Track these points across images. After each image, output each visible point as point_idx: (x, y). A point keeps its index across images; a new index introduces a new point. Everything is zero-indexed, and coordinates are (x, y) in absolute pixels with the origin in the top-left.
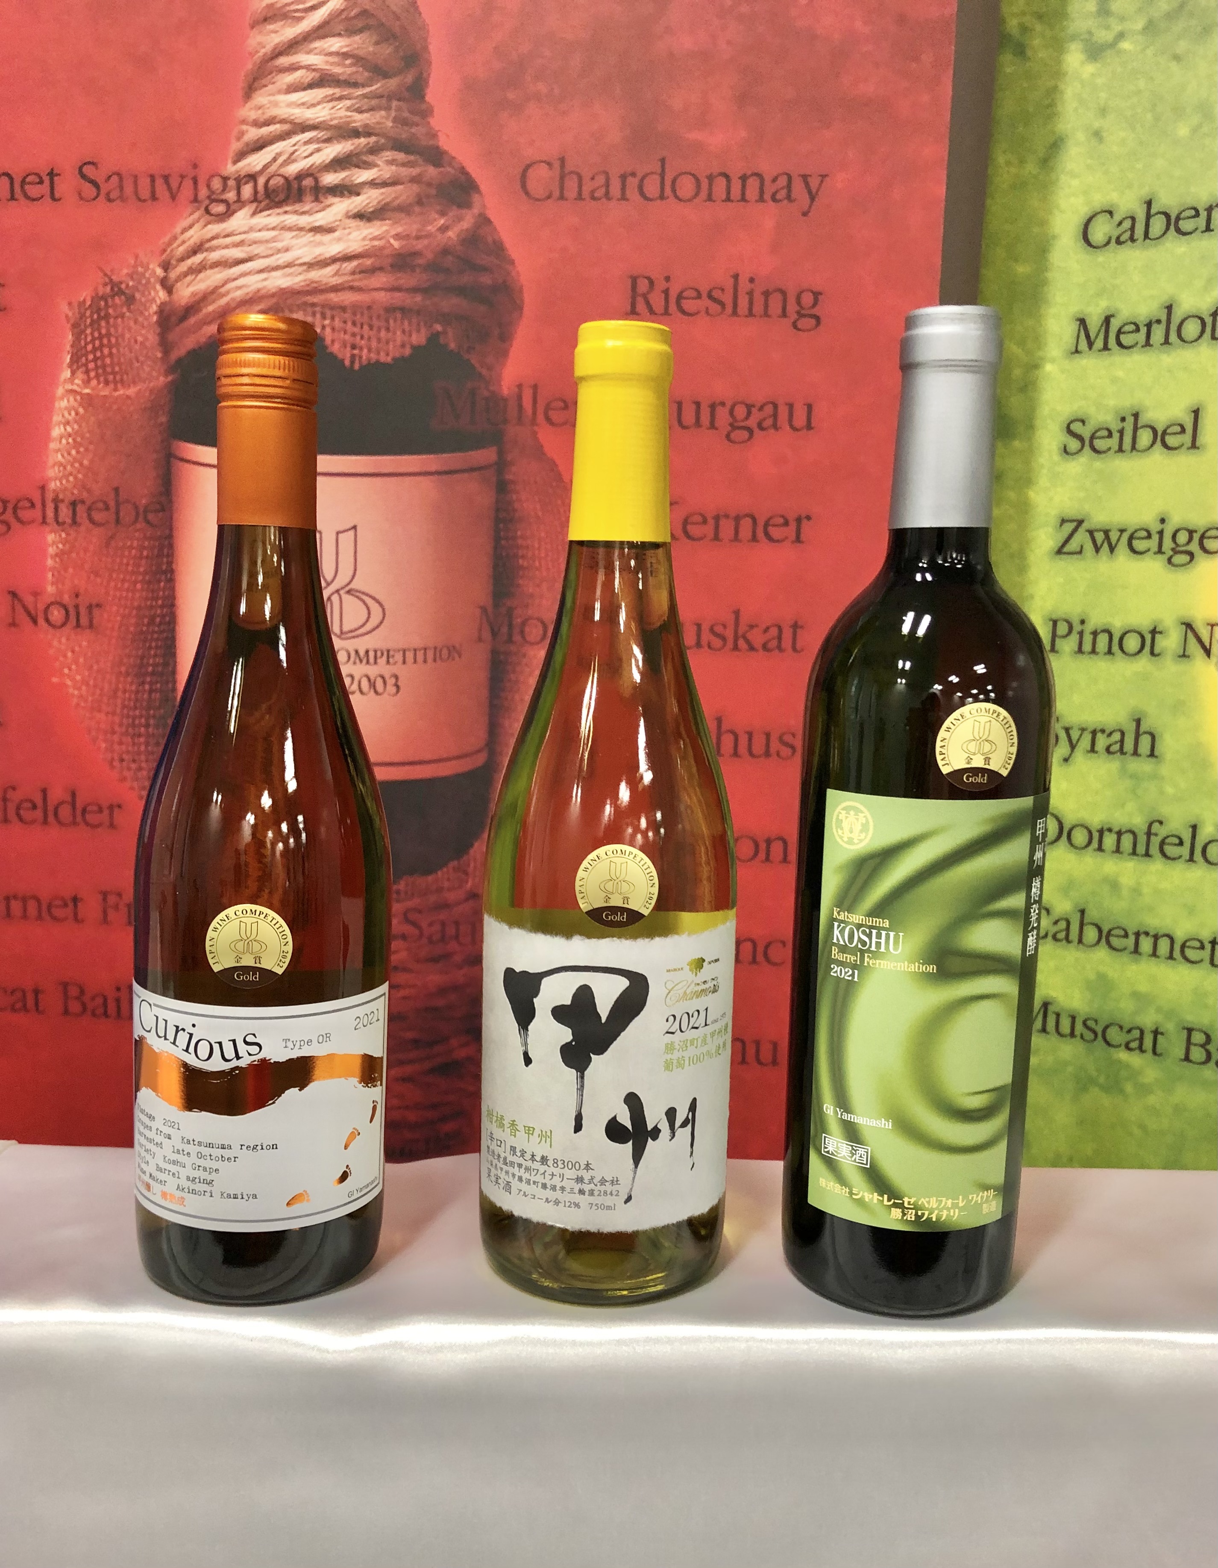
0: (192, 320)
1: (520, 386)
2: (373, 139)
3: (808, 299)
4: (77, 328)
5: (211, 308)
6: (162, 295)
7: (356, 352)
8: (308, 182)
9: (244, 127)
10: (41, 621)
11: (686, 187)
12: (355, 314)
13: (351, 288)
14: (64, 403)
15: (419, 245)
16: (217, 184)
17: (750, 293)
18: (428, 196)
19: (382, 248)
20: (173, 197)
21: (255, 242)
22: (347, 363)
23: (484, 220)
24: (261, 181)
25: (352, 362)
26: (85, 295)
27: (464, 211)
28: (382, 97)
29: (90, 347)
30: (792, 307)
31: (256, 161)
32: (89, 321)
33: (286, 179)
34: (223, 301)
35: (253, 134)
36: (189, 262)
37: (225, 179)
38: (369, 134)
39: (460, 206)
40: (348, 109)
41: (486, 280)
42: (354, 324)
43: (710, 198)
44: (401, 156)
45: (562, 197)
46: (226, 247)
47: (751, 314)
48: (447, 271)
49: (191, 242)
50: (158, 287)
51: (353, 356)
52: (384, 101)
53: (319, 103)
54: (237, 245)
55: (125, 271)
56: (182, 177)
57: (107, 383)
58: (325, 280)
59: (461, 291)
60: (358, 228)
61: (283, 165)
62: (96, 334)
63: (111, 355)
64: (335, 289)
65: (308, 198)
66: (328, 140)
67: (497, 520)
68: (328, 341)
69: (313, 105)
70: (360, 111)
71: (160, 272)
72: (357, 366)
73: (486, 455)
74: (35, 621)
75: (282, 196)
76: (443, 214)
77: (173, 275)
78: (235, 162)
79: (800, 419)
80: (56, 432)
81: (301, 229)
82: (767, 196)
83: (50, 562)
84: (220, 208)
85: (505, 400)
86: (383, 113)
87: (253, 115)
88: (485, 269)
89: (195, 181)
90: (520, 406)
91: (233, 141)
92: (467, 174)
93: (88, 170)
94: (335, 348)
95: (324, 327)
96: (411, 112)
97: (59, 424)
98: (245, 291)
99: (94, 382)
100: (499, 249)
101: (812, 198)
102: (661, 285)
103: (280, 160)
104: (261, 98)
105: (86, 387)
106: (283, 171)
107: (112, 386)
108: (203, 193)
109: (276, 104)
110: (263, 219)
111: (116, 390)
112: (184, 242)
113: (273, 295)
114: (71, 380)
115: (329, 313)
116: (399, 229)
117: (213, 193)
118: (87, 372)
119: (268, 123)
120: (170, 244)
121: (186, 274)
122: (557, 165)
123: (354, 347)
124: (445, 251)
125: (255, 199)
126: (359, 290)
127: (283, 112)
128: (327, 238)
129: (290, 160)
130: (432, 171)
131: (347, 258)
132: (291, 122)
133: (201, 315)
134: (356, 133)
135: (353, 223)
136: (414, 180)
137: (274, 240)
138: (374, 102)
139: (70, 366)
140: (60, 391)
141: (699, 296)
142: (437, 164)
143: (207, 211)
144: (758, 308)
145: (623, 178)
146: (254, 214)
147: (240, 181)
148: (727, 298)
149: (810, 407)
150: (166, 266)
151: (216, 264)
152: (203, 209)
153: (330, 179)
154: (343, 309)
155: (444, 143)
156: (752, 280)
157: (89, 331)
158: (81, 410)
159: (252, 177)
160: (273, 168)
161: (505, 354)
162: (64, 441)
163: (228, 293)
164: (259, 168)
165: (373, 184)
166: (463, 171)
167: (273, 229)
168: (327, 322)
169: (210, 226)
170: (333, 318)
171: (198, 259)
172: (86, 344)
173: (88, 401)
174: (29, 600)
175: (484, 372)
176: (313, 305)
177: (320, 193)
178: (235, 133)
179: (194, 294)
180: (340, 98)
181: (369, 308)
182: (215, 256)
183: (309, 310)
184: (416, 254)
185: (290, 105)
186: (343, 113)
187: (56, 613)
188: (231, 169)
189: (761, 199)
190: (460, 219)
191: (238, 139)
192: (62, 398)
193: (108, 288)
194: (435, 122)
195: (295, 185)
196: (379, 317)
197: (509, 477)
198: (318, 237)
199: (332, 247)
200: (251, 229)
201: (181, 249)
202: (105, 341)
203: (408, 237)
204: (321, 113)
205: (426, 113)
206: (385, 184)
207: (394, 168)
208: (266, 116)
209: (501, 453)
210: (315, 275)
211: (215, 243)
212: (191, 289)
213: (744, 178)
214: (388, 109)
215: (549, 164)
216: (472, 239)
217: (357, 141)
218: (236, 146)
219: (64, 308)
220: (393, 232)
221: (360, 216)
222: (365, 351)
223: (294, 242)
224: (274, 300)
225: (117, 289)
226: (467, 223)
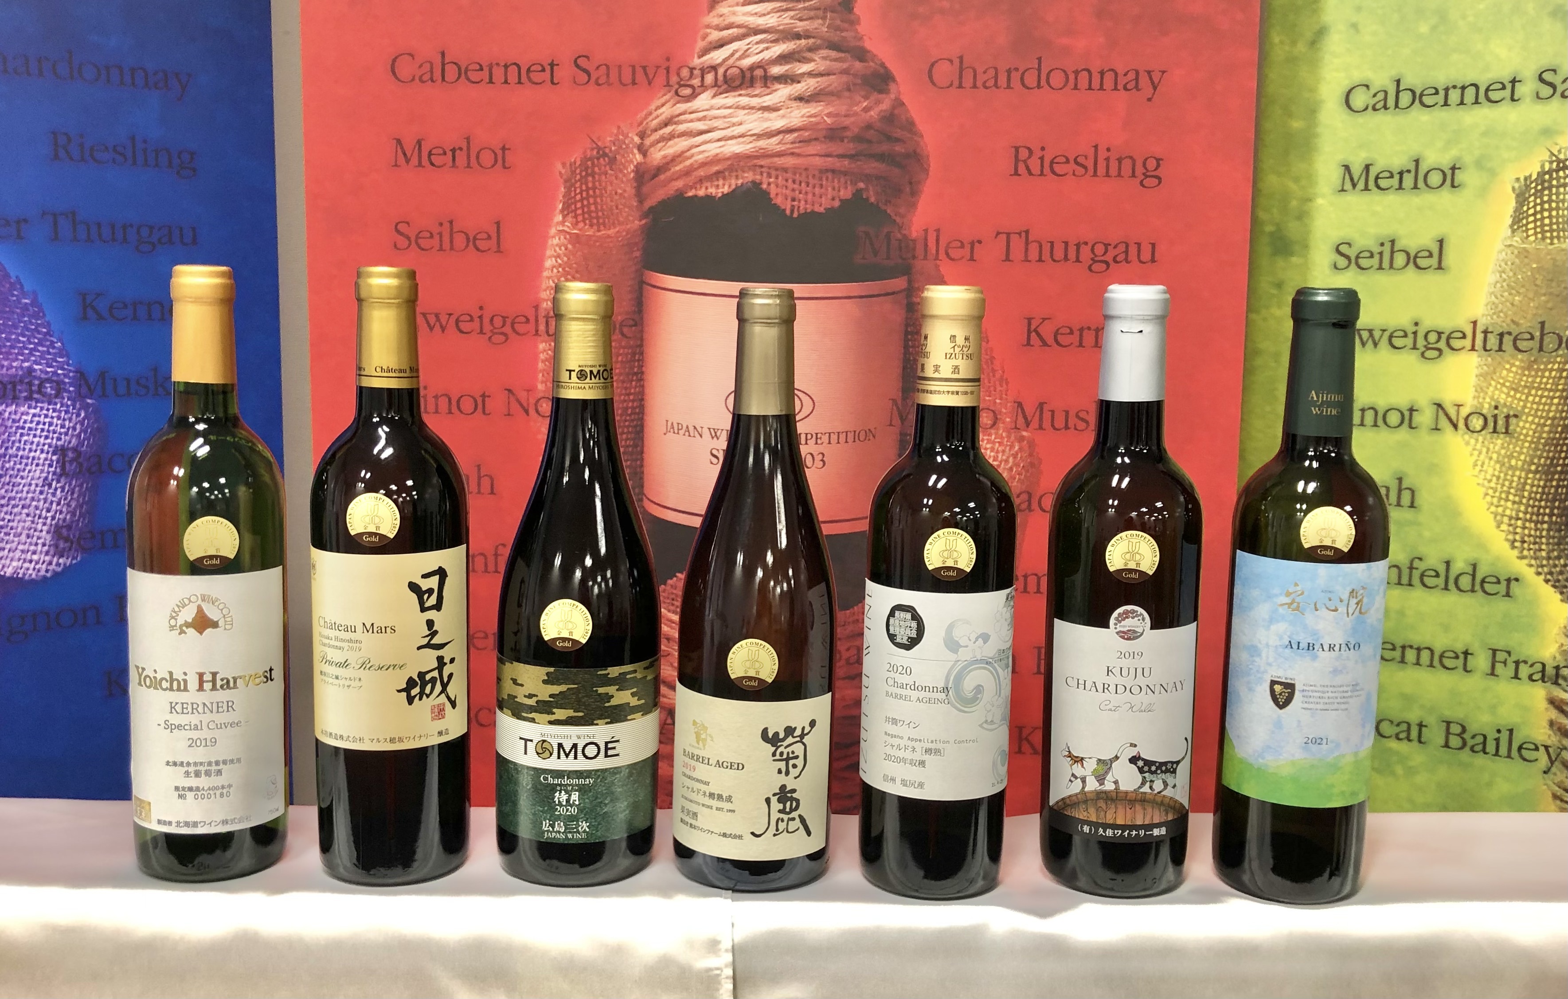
0: (662, 177)
1: (926, 231)
2: (811, 41)
3: (1151, 164)
4: (569, 183)
5: (677, 168)
6: (639, 157)
7: (796, 203)
8: (759, 72)
9: (708, 31)
10: (532, 411)
11: (1057, 79)
12: (795, 174)
13: (793, 154)
14: (556, 241)
15: (847, 122)
16: (685, 73)
17: (1107, 159)
18: (855, 84)
19: (818, 123)
20: (650, 83)
21: (715, 118)
22: (788, 212)
23: (899, 103)
24: (721, 71)
25: (792, 211)
26: (576, 157)
27: (884, 96)
28: (818, 9)
29: (578, 197)
30: (1139, 170)
31: (718, 56)
32: (578, 177)
33: (741, 69)
34: (688, 163)
35: (715, 35)
36: (661, 132)
37: (692, 69)
38: (807, 37)
39: (881, 92)
40: (792, 18)
41: (899, 148)
42: (794, 182)
43: (1076, 87)
44: (833, 54)
45: (960, 86)
46: (692, 121)
47: (1107, 175)
48: (870, 142)
49: (663, 117)
50: (636, 151)
51: (793, 206)
52: (820, 13)
53: (769, 13)
54: (699, 120)
55: (609, 139)
56: (658, 67)
57: (591, 226)
58: (771, 148)
59: (881, 157)
60: (798, 108)
61: (740, 58)
62: (584, 187)
63: (595, 203)
64: (780, 154)
65: (758, 85)
66: (776, 41)
67: (907, 333)
68: (772, 196)
69: (764, 15)
70: (801, 20)
71: (637, 139)
72: (795, 215)
73: (899, 283)
74: (527, 412)
75: (738, 83)
76: (866, 98)
77: (648, 142)
78: (700, 57)
79: (1146, 255)
80: (549, 263)
81: (752, 108)
82: (1120, 87)
83: (541, 365)
84: (687, 91)
85: (914, 241)
86: (820, 21)
87: (716, 21)
88: (898, 140)
89: (668, 70)
90: (926, 245)
91: (699, 40)
92: (886, 68)
93: (582, 62)
94: (779, 201)
95: (769, 184)
96: (842, 21)
97: (550, 257)
98: (706, 154)
99: (581, 225)
100: (910, 126)
101: (1155, 88)
102: (1038, 153)
103: (737, 55)
104: (722, 9)
105: (574, 228)
106: (738, 63)
107: (595, 227)
108: (674, 79)
109: (734, 13)
110: (721, 100)
111: (599, 231)
112: (658, 116)
113: (728, 159)
114: (563, 223)
115: (773, 173)
116: (831, 109)
117: (681, 80)
118: (576, 217)
119: (728, 27)
120: (646, 118)
121: (658, 141)
122: (957, 62)
123: (793, 200)
124: (869, 127)
125: (716, 84)
126: (799, 155)
127: (740, 19)
128: (774, 115)
129: (744, 56)
130: (858, 65)
131: (790, 131)
132: (746, 27)
133: (668, 174)
134: (798, 36)
135: (795, 104)
136: (845, 72)
137: (730, 116)
138: (812, 13)
139: (562, 211)
140: (553, 231)
141: (1068, 161)
142: (862, 60)
143: (677, 93)
144: (1113, 171)
145: (1009, 72)
146: (714, 96)
147: (703, 71)
148: (1090, 164)
149: (1153, 245)
150: (642, 135)
151: (683, 134)
152: (673, 92)
153: (776, 70)
154: (785, 170)
155: (868, 45)
156: (1108, 150)
157: (578, 185)
158: (570, 246)
159: (714, 68)
160: (730, 62)
161: (913, 206)
162: (555, 270)
163: (692, 156)
164: (719, 61)
165: (810, 74)
166: (883, 65)
167: (729, 107)
168: (771, 180)
169: (678, 105)
170: (777, 178)
171: (669, 129)
172: (576, 195)
173: (576, 240)
174: (523, 395)
175: (898, 220)
176: (762, 166)
177: (768, 81)
178: (701, 33)
179: (665, 157)
180: (787, 10)
181: (806, 169)
182: (682, 128)
183: (758, 170)
184: (845, 128)
185: (744, 14)
186: (787, 21)
187: (544, 405)
188: (697, 62)
189: (1116, 89)
190: (878, 102)
191: (704, 38)
192: (554, 237)
193: (595, 152)
194: (862, 29)
195: (748, 75)
196: (814, 176)
197: (915, 300)
198: (766, 115)
199: (777, 122)
200: (712, 108)
201: (655, 122)
202: (591, 192)
203: (837, 115)
204: (771, 21)
205: (854, 22)
206: (821, 75)
207: (828, 62)
208: (726, 22)
209: (910, 282)
210: (762, 143)
211: (682, 117)
212: (662, 153)
213: (1102, 73)
214: (824, 18)
215: (951, 61)
216: (890, 118)
217: (798, 42)
218: (701, 44)
219: (559, 167)
220: (826, 112)
221: (800, 99)
222: (803, 202)
223: (746, 118)
224: (729, 162)
225: (602, 153)
226: (886, 105)
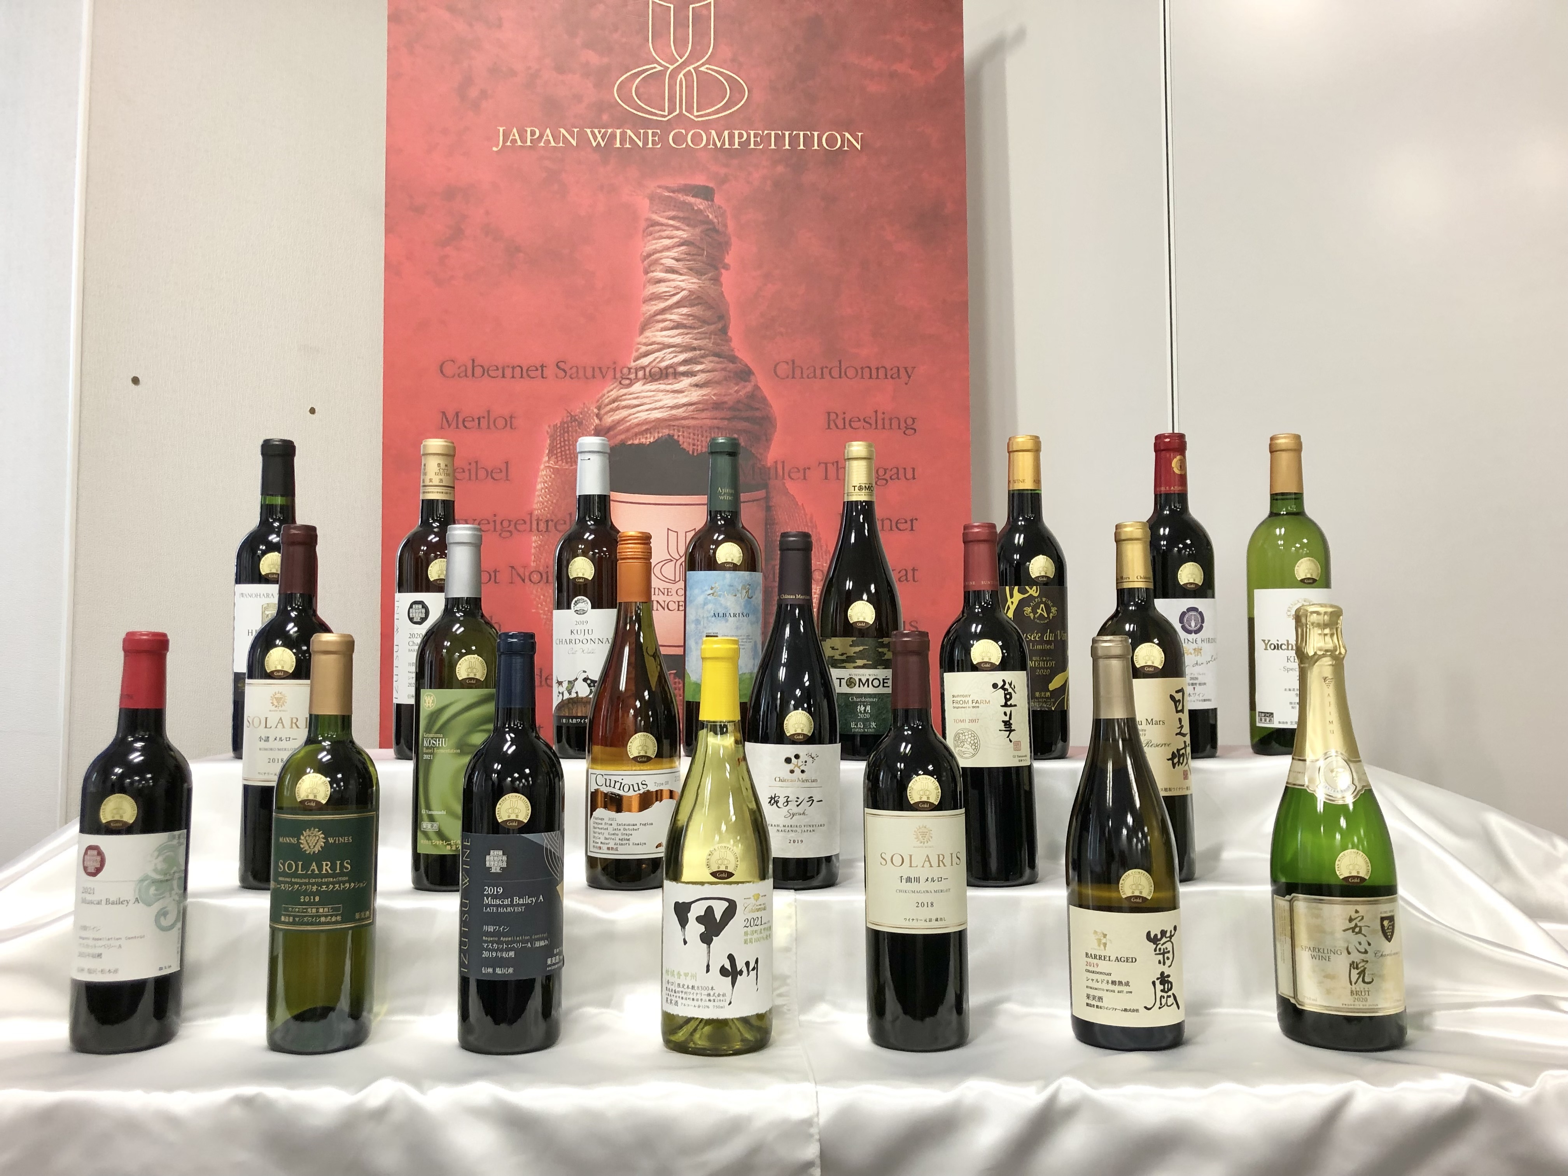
0: (612, 433)
1: (776, 462)
2: (703, 352)
3: (910, 421)
4: (553, 438)
5: (622, 427)
6: (597, 421)
7: (695, 447)
8: (671, 370)
9: (640, 346)
10: (527, 580)
11: (851, 373)
12: (694, 430)
13: (693, 418)
14: (544, 473)
15: (726, 399)
16: (625, 371)
17: (883, 419)
18: (729, 377)
19: (707, 400)
20: (604, 377)
21: (644, 397)
22: (691, 453)
23: (756, 387)
24: (648, 370)
25: (693, 452)
26: (558, 422)
27: (747, 383)
28: (707, 333)
29: (559, 446)
30: (903, 425)
31: (645, 361)
32: (558, 434)
33: (660, 369)
34: (628, 424)
35: (644, 349)
36: (611, 406)
37: (630, 369)
38: (700, 350)
39: (746, 381)
40: (690, 338)
41: (758, 414)
42: (694, 434)
43: (862, 377)
44: (716, 359)
45: (793, 377)
46: (630, 399)
47: (884, 428)
48: (739, 410)
49: (612, 397)
50: (595, 418)
51: (694, 449)
52: (708, 335)
53: (676, 336)
54: (635, 398)
55: (578, 410)
56: (608, 368)
57: (567, 463)
58: (679, 414)
59: (747, 419)
60: (695, 391)
61: (660, 362)
62: (562, 439)
63: (569, 449)
64: (684, 418)
65: (670, 377)
66: (681, 352)
67: (766, 524)
68: (681, 443)
69: (674, 337)
70: (696, 339)
71: (596, 411)
72: (695, 454)
73: (761, 494)
74: (523, 581)
75: (657, 377)
76: (737, 384)
77: (603, 412)
78: (634, 361)
79: (909, 475)
80: (539, 487)
81: (668, 391)
82: (889, 376)
83: (533, 551)
84: (628, 382)
85: (769, 468)
86: (708, 340)
87: (644, 341)
88: (757, 409)
89: (615, 369)
90: (776, 471)
91: (634, 352)
92: (748, 367)
93: (561, 365)
94: (685, 446)
95: (679, 436)
96: (721, 340)
97: (541, 482)
98: (639, 419)
99: (560, 462)
100: (764, 399)
101: (909, 377)
102: (841, 416)
103: (658, 360)
104: (648, 333)
105: (556, 465)
106: (658, 365)
107: (569, 464)
108: (618, 375)
109: (655, 336)
110: (648, 387)
111: (571, 466)
112: (609, 397)
113: (653, 421)
114: (548, 461)
115: (681, 429)
116: (715, 391)
117: (623, 375)
118: (557, 458)
119: (651, 344)
120: (601, 398)
121: (609, 412)
122: (791, 363)
123: (694, 445)
124: (739, 402)
125: (645, 377)
126: (696, 419)
127: (659, 340)
128: (681, 395)
129: (662, 360)
130: (731, 366)
131: (691, 404)
132: (663, 344)
133: (616, 431)
134: (694, 349)
135: (693, 389)
136: (724, 369)
137: (653, 396)
138: (703, 336)
139: (548, 455)
140: (542, 467)
141: (860, 420)
142: (733, 363)
143: (620, 383)
144: (887, 426)
145: (822, 369)
146: (644, 384)
147: (637, 370)
148: (873, 422)
149: (914, 469)
150: (599, 408)
151: (624, 407)
152: (618, 382)
153: (682, 369)
154: (689, 427)
155: (737, 354)
156: (883, 413)
157: (558, 438)
158: (553, 476)
159: (643, 368)
160: (654, 364)
161: (769, 448)
162: (543, 491)
163: (631, 420)
164: (646, 364)
165: (702, 371)
166: (746, 365)
167: (653, 391)
168: (680, 434)
169: (622, 390)
170: (683, 432)
171: (616, 404)
172: (557, 444)
173: (556, 471)
174: (521, 571)
175: (759, 456)
176: (674, 426)
177: (677, 375)
178: (635, 347)
179: (613, 421)
180: (687, 334)
181: (701, 427)
182: (624, 403)
183: (672, 428)
184: (725, 403)
185: (662, 337)
186: (688, 340)
187: (535, 576)
188: (633, 364)
189: (886, 377)
190: (745, 387)
191: (637, 351)
192: (543, 470)
193: (569, 418)
194: (733, 344)
195: (664, 372)
196: (706, 431)
197: (771, 504)
198: (676, 395)
199: (682, 399)
200: (642, 391)
201: (607, 400)
202: (567, 443)
203: (720, 395)
204: (678, 340)
205: (729, 340)
206: (709, 371)
207: (713, 364)
208: (650, 342)
209: (767, 493)
210: (674, 412)
211: (624, 397)
212: (612, 418)
213: (877, 369)
214: (710, 338)
215: (787, 363)
216: (752, 396)
217: (695, 352)
218: (635, 354)
219: (547, 428)
220: (713, 393)
221: (696, 385)
222: (700, 447)
223: (664, 397)
224: (654, 424)
225: (573, 419)
226: (749, 388)
